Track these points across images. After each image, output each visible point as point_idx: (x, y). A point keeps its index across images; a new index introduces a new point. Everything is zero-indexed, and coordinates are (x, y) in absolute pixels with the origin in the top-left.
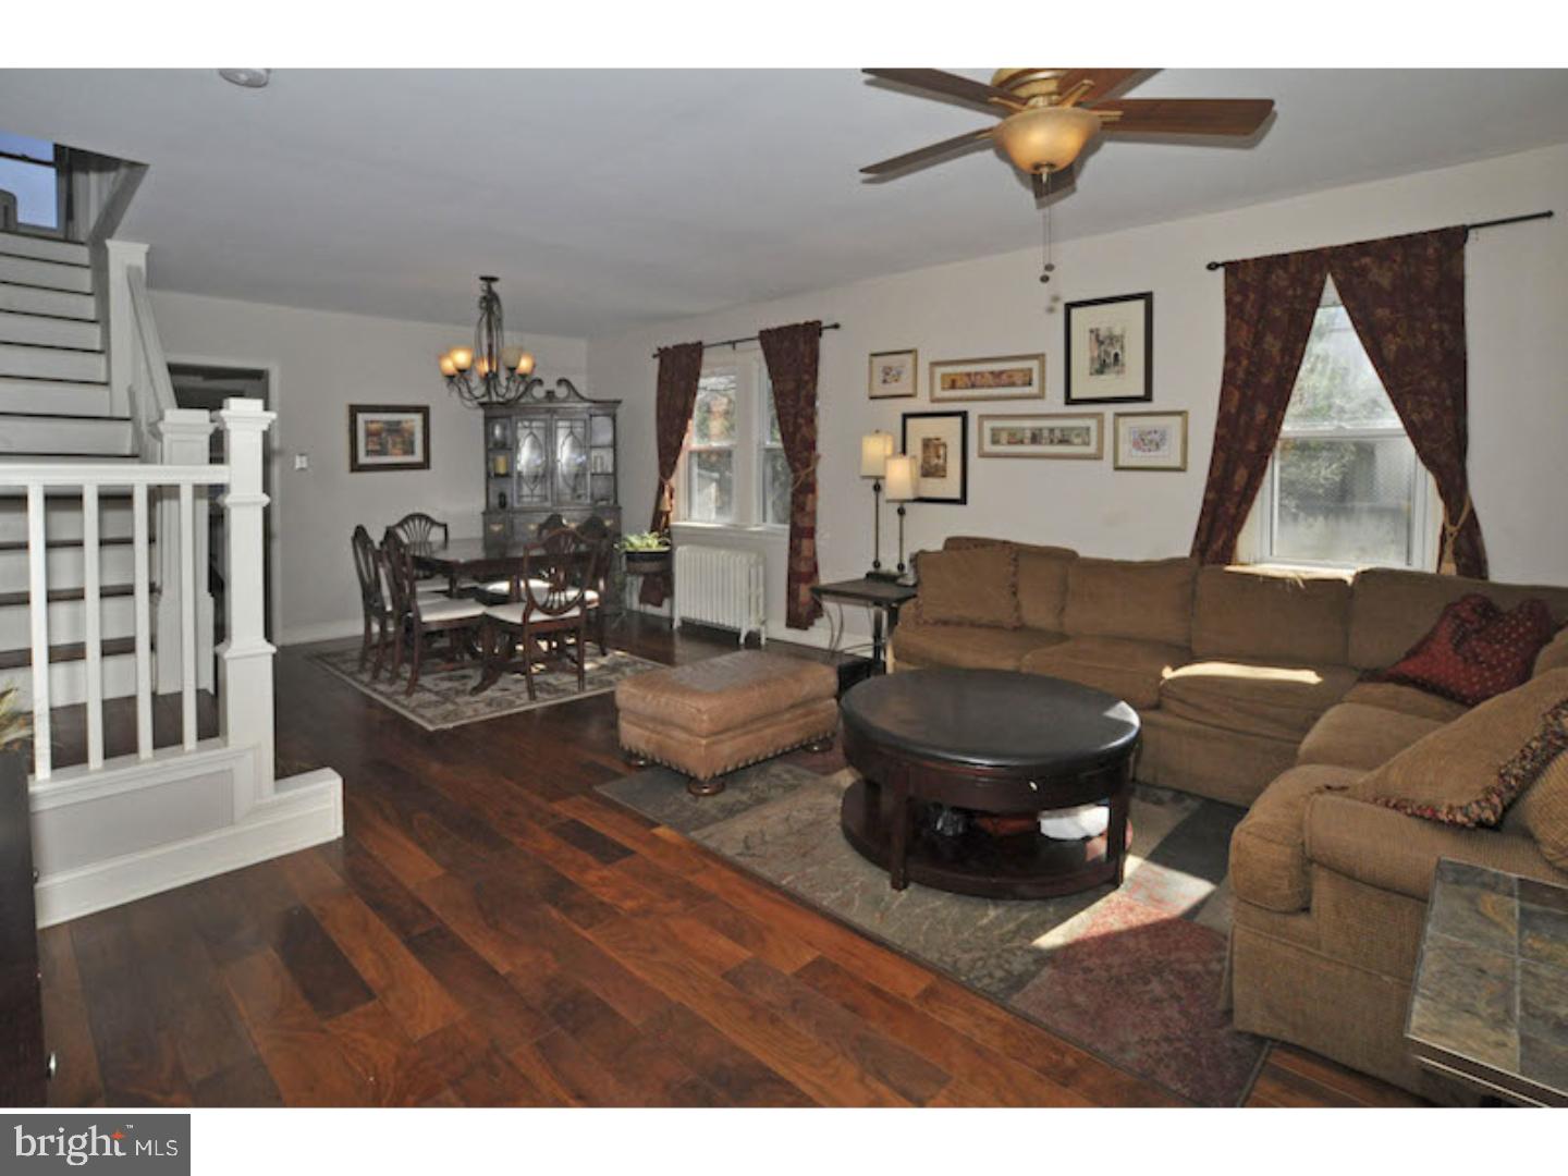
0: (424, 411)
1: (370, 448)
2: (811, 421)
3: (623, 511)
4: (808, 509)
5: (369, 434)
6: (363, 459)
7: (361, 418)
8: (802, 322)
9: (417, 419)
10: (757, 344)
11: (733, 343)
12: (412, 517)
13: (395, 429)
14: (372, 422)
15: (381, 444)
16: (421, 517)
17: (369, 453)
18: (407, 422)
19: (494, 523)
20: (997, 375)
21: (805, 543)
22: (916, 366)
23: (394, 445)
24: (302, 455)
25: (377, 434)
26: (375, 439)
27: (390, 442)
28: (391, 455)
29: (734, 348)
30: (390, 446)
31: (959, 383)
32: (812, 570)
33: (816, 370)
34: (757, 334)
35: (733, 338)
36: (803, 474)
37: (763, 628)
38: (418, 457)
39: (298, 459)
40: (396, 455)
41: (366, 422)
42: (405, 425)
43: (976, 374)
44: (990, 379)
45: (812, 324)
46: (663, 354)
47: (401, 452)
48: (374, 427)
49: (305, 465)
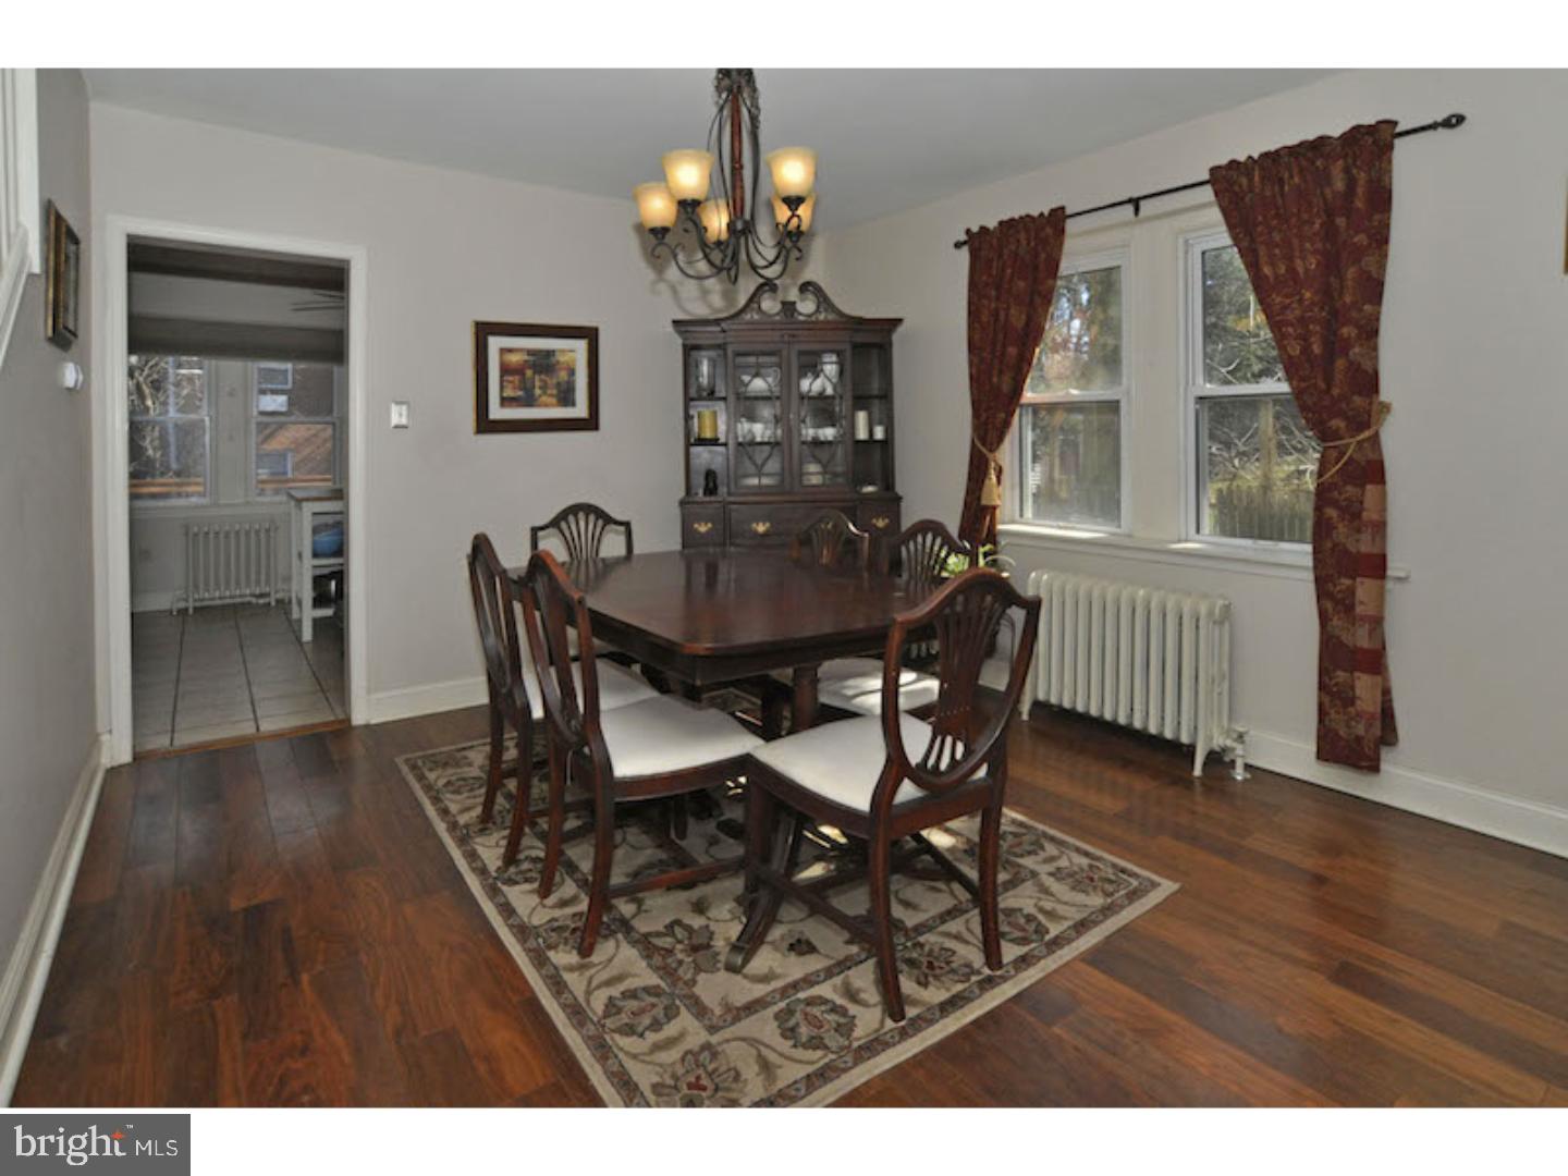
0: (590, 335)
1: (508, 393)
2: (1371, 333)
3: (903, 505)
4: (1369, 515)
5: (505, 370)
6: (496, 412)
7: (495, 343)
8: (1336, 131)
9: (580, 347)
10: (1207, 193)
11: (1135, 202)
12: (574, 510)
13: (543, 363)
14: (510, 351)
15: (524, 388)
17: (505, 401)
18: (563, 351)
19: (699, 521)
21: (1364, 589)
23: (544, 387)
24: (399, 403)
25: (518, 371)
26: (516, 379)
27: (537, 384)
28: (539, 406)
29: (1137, 210)
30: (538, 392)
32: (1380, 647)
33: (1386, 226)
34: (1206, 176)
35: (1136, 195)
36: (1351, 443)
37: (1239, 750)
38: (580, 410)
39: (394, 409)
40: (546, 405)
41: (504, 351)
42: (562, 358)
45: (1371, 130)
46: (977, 241)
47: (554, 401)
48: (514, 358)
49: (404, 421)
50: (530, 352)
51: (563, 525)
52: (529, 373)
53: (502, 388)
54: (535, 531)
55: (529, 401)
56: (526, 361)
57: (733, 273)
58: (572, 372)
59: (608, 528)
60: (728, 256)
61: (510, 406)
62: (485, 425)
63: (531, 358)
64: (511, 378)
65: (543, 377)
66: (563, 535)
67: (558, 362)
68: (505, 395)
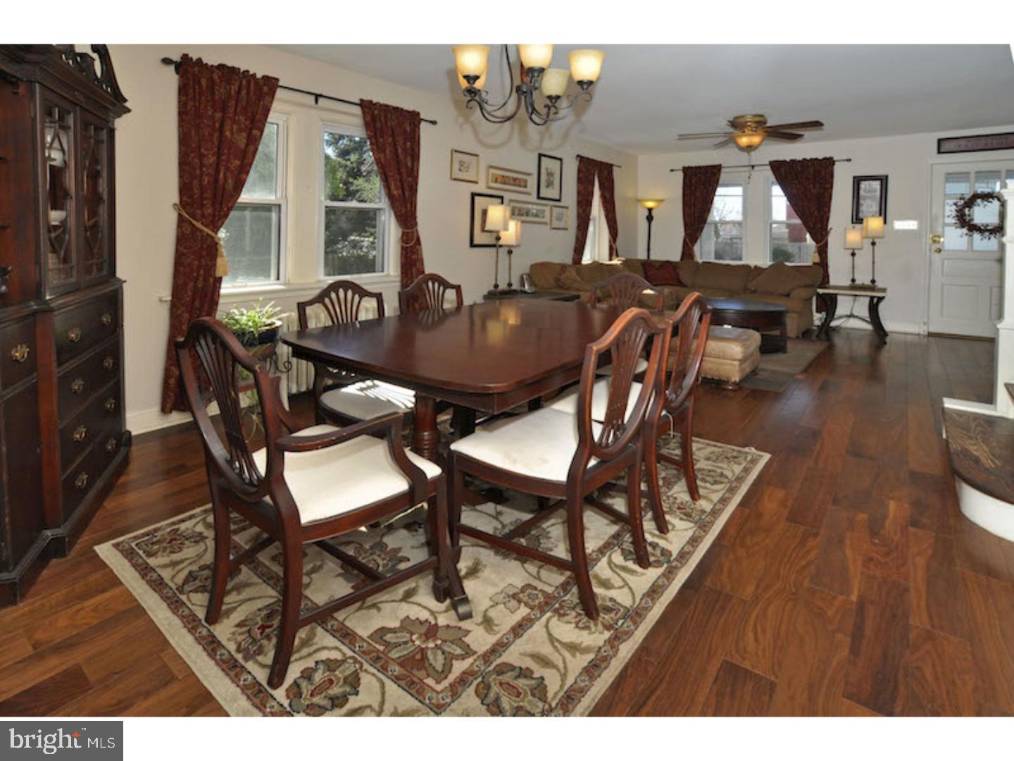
20: (515, 179)
22: (478, 164)
31: (499, 180)
43: (507, 177)
44: (512, 182)
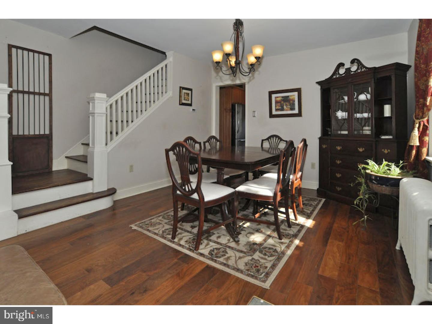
1: (277, 108)
5: (277, 102)
6: (274, 112)
13: (286, 99)
14: (277, 97)
16: (276, 136)
17: (277, 110)
18: (291, 96)
26: (279, 104)
38: (296, 111)
40: (287, 110)
41: (276, 98)
42: (291, 98)
48: (278, 99)
50: (282, 97)
51: (270, 140)
52: (282, 102)
53: (276, 107)
54: (263, 140)
55: (282, 109)
56: (281, 100)
57: (235, 74)
58: (294, 101)
59: (281, 142)
60: (234, 70)
61: (278, 111)
62: (272, 116)
63: (283, 99)
64: (278, 104)
65: (286, 103)
66: (269, 142)
67: (290, 99)
68: (276, 108)
